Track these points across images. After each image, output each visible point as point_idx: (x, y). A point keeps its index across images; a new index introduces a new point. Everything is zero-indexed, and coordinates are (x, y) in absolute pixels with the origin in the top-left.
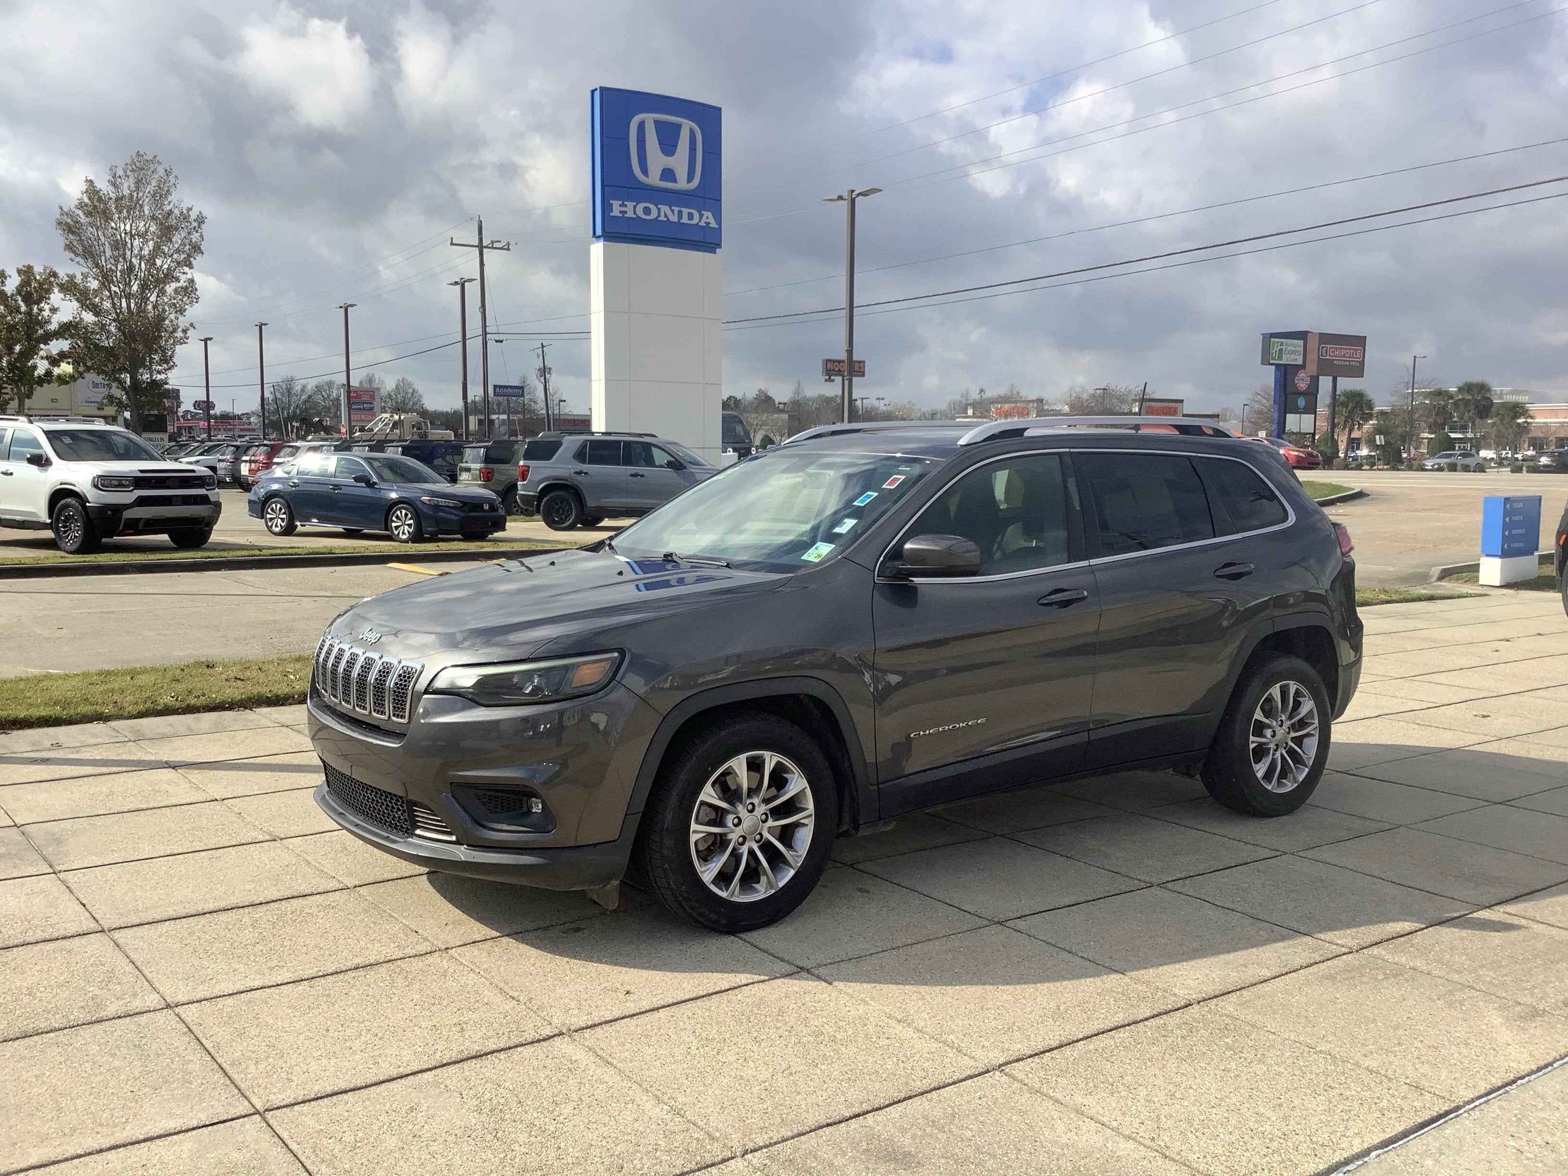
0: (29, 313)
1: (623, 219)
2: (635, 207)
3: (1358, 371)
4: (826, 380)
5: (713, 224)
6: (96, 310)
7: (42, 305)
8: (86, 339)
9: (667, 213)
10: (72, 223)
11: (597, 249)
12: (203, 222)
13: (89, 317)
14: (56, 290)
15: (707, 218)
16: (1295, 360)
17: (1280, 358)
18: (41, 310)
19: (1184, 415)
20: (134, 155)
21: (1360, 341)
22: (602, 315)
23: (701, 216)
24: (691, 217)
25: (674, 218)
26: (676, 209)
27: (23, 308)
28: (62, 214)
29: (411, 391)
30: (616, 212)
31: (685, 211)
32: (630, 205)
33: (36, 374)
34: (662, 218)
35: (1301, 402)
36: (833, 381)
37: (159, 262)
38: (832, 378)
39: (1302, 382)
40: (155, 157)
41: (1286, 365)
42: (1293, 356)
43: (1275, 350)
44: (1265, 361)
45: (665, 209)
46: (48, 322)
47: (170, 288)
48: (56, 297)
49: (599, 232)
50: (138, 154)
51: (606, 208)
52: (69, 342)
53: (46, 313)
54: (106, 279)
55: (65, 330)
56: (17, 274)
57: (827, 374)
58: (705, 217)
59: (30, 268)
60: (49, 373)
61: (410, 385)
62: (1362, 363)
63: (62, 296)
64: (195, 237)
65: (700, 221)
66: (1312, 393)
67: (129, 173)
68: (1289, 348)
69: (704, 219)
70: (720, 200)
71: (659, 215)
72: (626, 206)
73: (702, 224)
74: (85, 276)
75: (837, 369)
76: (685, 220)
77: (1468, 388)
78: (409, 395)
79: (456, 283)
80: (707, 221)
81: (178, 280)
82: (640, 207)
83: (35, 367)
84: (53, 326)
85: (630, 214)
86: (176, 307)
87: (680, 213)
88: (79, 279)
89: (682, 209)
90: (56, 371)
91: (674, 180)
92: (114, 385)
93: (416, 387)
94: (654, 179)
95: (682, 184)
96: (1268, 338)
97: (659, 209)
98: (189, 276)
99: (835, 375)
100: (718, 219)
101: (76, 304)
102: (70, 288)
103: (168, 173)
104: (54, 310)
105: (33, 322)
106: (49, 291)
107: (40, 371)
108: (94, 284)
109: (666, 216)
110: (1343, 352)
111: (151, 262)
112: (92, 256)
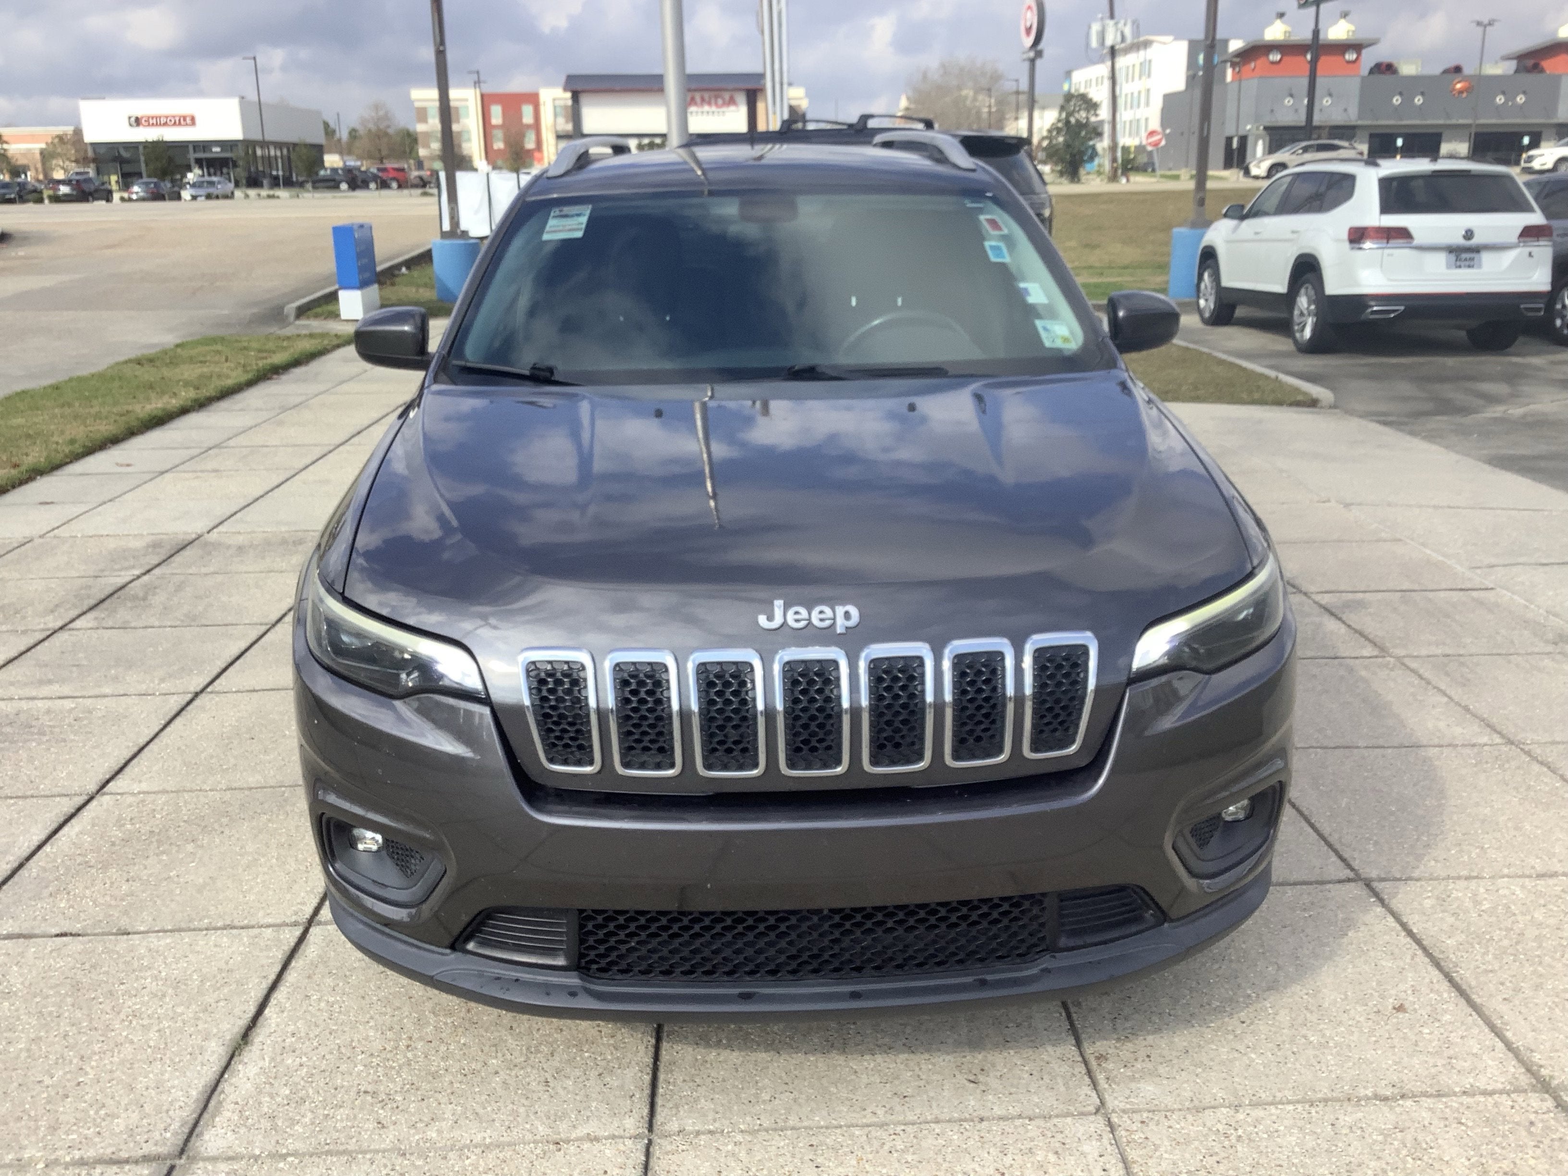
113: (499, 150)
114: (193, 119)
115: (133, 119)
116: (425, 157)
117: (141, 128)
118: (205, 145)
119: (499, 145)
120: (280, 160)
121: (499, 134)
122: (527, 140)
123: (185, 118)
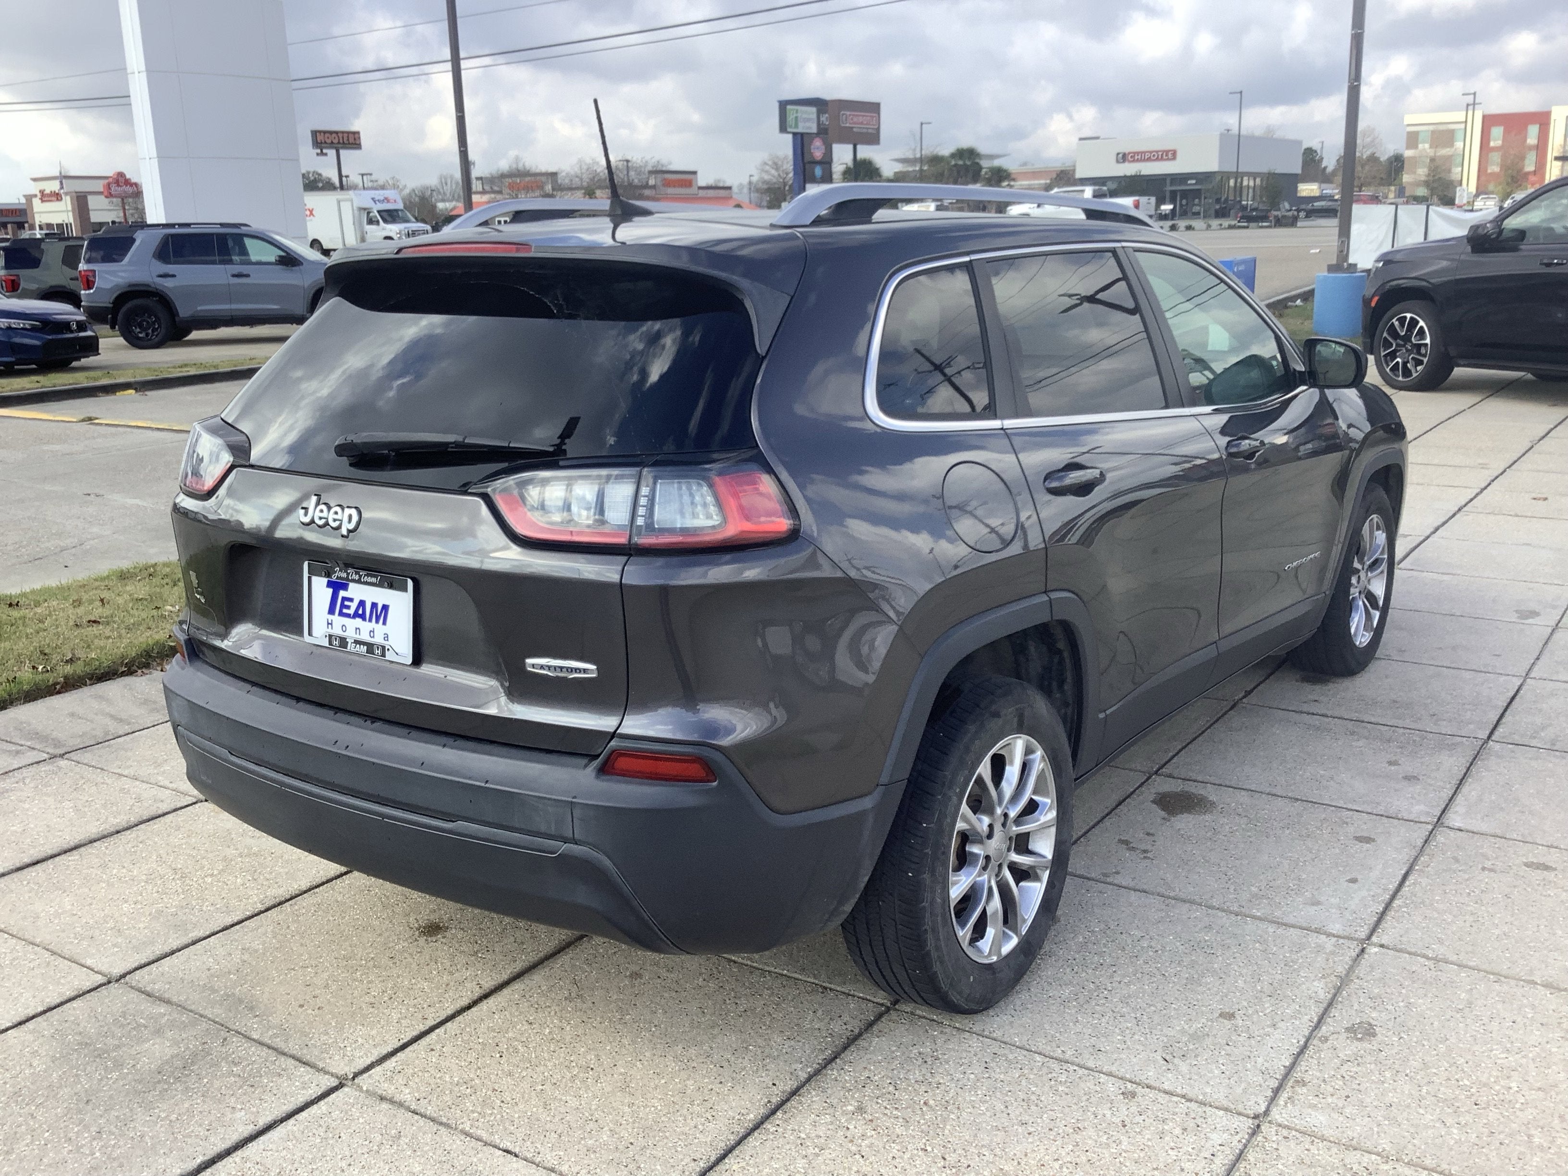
3: (873, 138)
4: (318, 154)
16: (810, 128)
17: (796, 126)
19: (700, 188)
21: (874, 108)
35: (818, 171)
36: (326, 154)
38: (325, 151)
39: (817, 150)
41: (802, 135)
42: (808, 124)
43: (790, 118)
44: (783, 128)
57: (317, 147)
62: (878, 129)
66: (827, 162)
68: (805, 116)
75: (329, 141)
77: (961, 153)
96: (783, 105)
99: (326, 148)
110: (861, 119)
113: (1492, 174)
114: (1174, 153)
115: (1121, 156)
116: (1408, 183)
117: (1126, 164)
118: (1181, 178)
119: (1494, 168)
120: (1251, 191)
121: (1496, 157)
122: (1527, 162)
123: (1167, 152)
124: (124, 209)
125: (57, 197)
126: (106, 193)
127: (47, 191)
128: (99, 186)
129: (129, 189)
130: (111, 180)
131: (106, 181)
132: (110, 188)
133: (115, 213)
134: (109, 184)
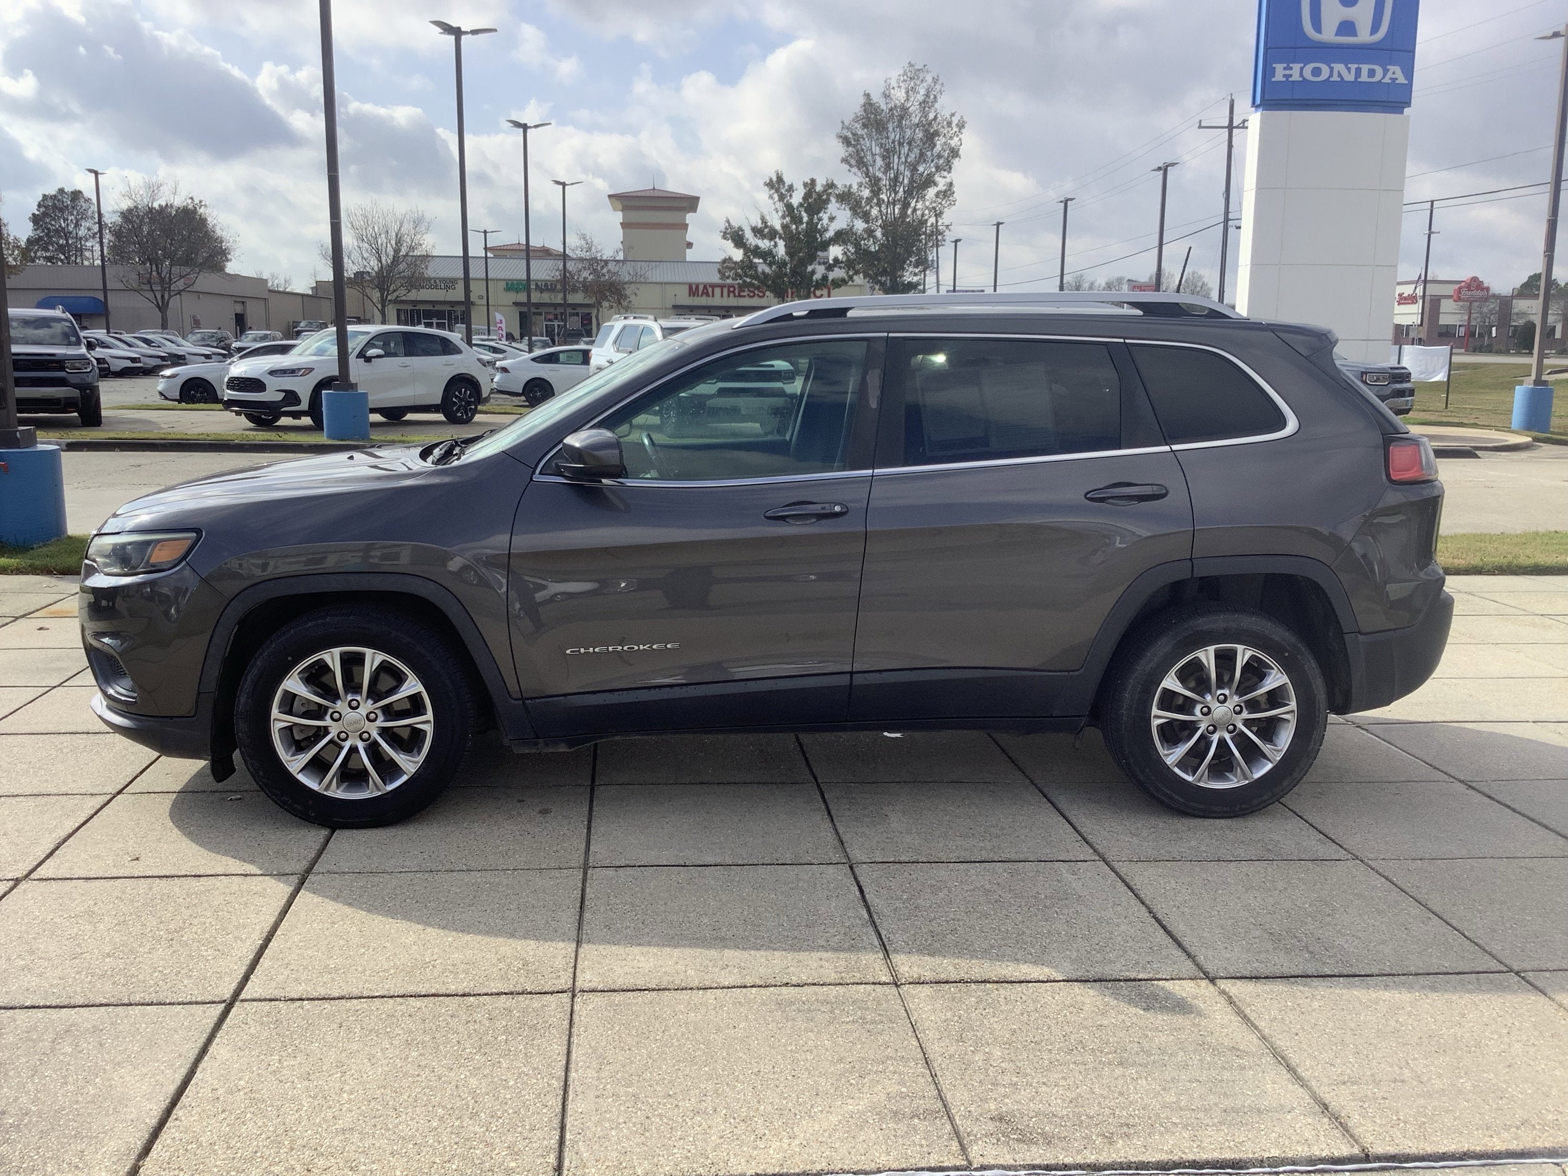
0: (810, 222)
1: (1288, 83)
2: (1302, 69)
5: (1401, 80)
6: (866, 217)
7: (821, 215)
8: (857, 245)
9: (1344, 72)
10: (850, 136)
11: (1255, 119)
12: (963, 126)
13: (860, 225)
14: (833, 200)
15: (1394, 73)
18: (820, 219)
20: (906, 65)
22: (1254, 192)
23: (1386, 71)
24: (1372, 73)
25: (1350, 77)
26: (1353, 67)
27: (805, 219)
28: (843, 128)
29: (1200, 284)
30: (1279, 76)
31: (1365, 68)
32: (1296, 67)
33: (814, 278)
34: (1335, 78)
37: (921, 169)
40: (925, 66)
45: (1339, 67)
46: (826, 230)
47: (931, 192)
48: (833, 206)
49: (1258, 102)
50: (911, 65)
51: (1268, 72)
52: (842, 248)
53: (825, 221)
54: (875, 185)
55: (841, 237)
56: (802, 187)
58: (1390, 73)
59: (813, 181)
60: (825, 278)
61: (1200, 277)
63: (838, 205)
64: (954, 142)
65: (1384, 77)
67: (901, 84)
69: (1389, 75)
70: (1413, 52)
71: (1331, 75)
72: (1291, 68)
73: (1387, 80)
74: (860, 185)
76: (1364, 77)
78: (1198, 289)
79: (1159, 169)
80: (1394, 76)
81: (936, 184)
82: (1309, 67)
83: (813, 272)
84: (830, 234)
85: (1296, 77)
86: (936, 211)
87: (1358, 71)
88: (855, 187)
89: (1361, 66)
90: (832, 276)
91: (1355, 34)
92: (877, 287)
93: (1206, 280)
94: (1329, 34)
95: (1364, 36)
97: (1332, 69)
98: (948, 180)
100: (1409, 73)
101: (848, 213)
102: (845, 197)
103: (935, 81)
104: (832, 219)
105: (813, 230)
106: (827, 201)
107: (818, 276)
108: (866, 193)
109: (1340, 75)
111: (914, 170)
112: (865, 165)
124: (1470, 313)
125: (1412, 299)
126: (1455, 298)
127: (1405, 295)
128: (1450, 290)
129: (1479, 293)
130: (1463, 284)
131: (1457, 286)
132: (1460, 293)
133: (1459, 316)
134: (1460, 288)
